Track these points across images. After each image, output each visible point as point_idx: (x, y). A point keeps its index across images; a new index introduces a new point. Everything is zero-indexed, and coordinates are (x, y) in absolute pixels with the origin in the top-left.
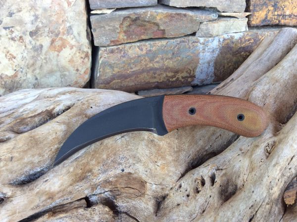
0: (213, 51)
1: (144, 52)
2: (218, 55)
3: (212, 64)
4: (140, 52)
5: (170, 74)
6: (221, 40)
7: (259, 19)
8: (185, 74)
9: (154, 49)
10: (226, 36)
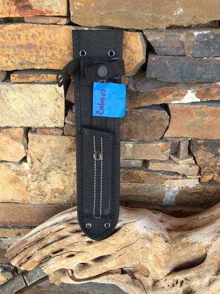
0: (175, 192)
1: (132, 187)
2: (178, 194)
3: (173, 198)
4: (129, 187)
5: (146, 199)
6: (180, 187)
7: (207, 180)
8: (156, 200)
9: (137, 186)
10: (183, 186)
